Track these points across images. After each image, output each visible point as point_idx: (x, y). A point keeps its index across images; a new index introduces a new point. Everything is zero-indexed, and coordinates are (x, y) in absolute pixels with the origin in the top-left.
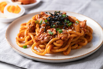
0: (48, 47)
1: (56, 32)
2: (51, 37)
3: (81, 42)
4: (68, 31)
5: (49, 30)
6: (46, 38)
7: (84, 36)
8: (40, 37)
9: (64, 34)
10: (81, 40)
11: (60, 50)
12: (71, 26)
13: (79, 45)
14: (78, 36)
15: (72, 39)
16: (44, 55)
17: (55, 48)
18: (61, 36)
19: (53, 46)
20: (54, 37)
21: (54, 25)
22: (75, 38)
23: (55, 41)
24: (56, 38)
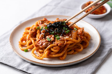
0: (46, 52)
1: (54, 39)
2: (49, 43)
3: (77, 48)
4: (65, 38)
5: (47, 37)
6: (44, 44)
7: (81, 42)
8: (40, 43)
9: (61, 41)
10: (77, 46)
11: (56, 55)
12: (69, 33)
13: (75, 51)
14: (75, 42)
15: (68, 46)
16: (42, 60)
17: (52, 53)
18: (58, 42)
19: (50, 51)
20: (52, 44)
21: (53, 32)
22: (71, 44)
23: (52, 47)
24: (53, 44)
